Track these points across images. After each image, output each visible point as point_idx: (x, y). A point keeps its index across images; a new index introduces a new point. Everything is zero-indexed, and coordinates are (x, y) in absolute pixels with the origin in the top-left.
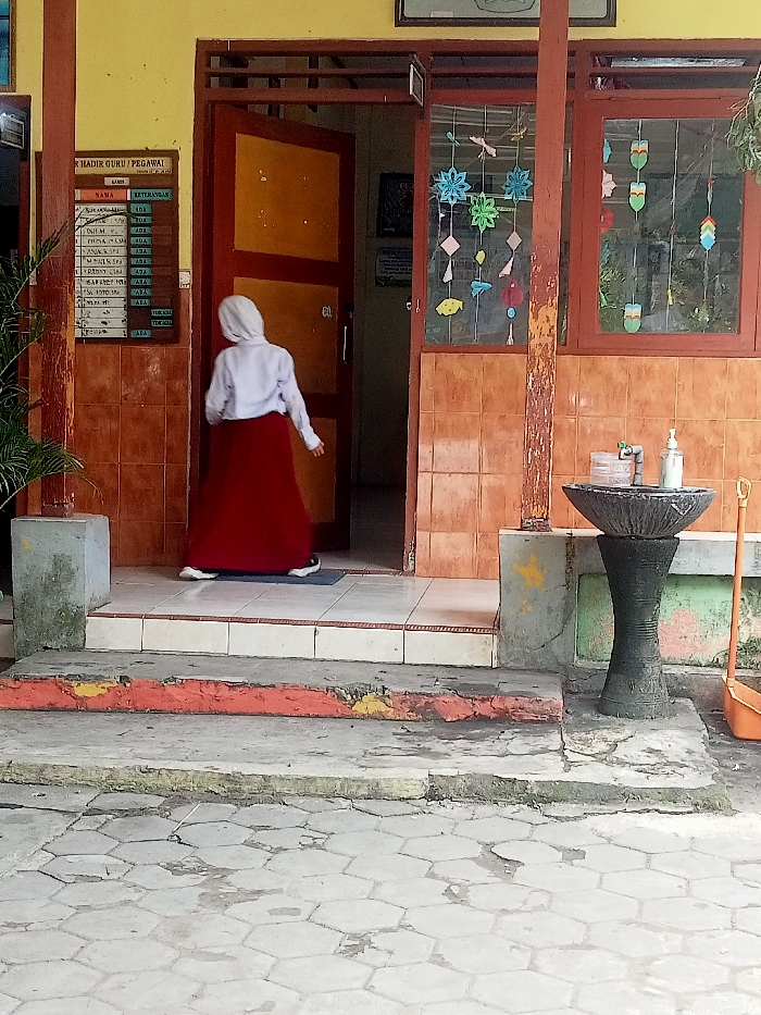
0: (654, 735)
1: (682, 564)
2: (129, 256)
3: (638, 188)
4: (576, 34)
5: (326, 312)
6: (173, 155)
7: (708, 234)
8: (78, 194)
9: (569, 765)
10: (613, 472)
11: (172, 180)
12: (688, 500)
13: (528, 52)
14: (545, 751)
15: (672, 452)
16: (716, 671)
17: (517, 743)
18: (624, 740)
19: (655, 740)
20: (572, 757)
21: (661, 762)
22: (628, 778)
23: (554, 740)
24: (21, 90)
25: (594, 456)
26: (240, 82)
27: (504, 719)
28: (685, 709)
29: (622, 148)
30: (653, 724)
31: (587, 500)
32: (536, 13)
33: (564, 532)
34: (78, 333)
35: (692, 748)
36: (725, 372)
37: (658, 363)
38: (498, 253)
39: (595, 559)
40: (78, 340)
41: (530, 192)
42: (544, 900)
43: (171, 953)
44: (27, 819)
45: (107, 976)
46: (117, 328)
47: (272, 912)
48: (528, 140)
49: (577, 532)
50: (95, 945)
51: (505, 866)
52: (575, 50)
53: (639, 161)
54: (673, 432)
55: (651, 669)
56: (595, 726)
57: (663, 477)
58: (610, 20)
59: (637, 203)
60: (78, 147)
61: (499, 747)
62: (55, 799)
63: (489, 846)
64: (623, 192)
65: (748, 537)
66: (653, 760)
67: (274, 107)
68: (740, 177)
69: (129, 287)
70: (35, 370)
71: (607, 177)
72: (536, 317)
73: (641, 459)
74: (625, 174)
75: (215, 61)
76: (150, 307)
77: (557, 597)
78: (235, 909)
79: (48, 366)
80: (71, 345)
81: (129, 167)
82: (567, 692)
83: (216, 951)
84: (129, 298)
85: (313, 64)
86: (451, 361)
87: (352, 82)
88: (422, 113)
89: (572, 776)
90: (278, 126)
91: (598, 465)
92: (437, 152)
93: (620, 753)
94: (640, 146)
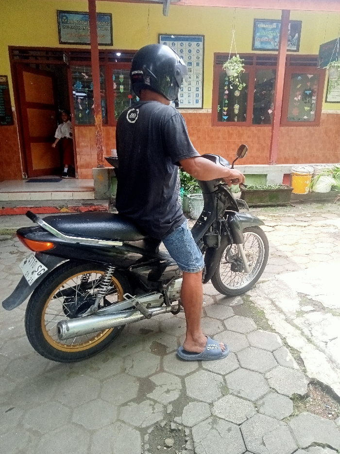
3: (122, 87)
4: (104, 47)
29: (117, 78)
52: (104, 52)
53: (122, 80)
59: (122, 91)
64: (118, 88)
71: (115, 84)
72: (96, 117)
74: (119, 84)
76: (5, 117)
88: (68, 67)
90: (37, 70)
91: (113, 152)
92: (73, 78)
94: (122, 76)
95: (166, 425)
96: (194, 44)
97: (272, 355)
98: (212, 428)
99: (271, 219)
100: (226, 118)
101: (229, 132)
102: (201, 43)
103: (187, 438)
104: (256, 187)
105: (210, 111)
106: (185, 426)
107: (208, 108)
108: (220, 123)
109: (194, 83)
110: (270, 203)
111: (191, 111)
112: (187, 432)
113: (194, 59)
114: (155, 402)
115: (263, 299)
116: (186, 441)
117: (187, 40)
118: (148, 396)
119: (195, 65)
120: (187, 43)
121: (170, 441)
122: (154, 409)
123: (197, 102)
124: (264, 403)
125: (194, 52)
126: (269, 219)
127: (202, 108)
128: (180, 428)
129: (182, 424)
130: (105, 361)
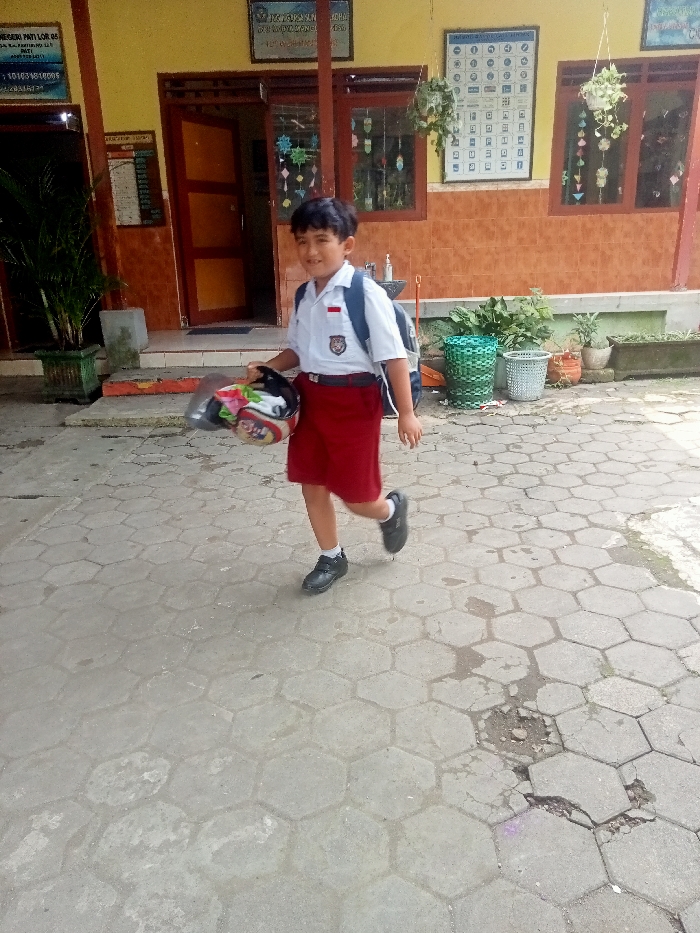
2: (138, 185)
3: (368, 142)
4: (335, 65)
5: (232, 208)
6: (152, 133)
7: (400, 163)
8: (110, 155)
11: (153, 145)
12: (395, 286)
13: (313, 75)
15: (388, 265)
24: (74, 102)
26: (181, 94)
29: (360, 124)
32: (315, 55)
34: (118, 223)
36: (409, 228)
37: (381, 225)
38: (308, 177)
40: (119, 227)
41: (319, 147)
43: (191, 490)
44: (125, 441)
45: (164, 502)
46: (136, 220)
47: (233, 470)
48: (317, 121)
50: (159, 490)
52: (336, 73)
53: (368, 129)
54: (388, 256)
57: (384, 276)
58: (351, 58)
59: (368, 150)
60: (106, 131)
62: (134, 432)
64: (361, 145)
65: (421, 301)
67: (199, 107)
68: (413, 137)
69: (140, 200)
70: (101, 242)
71: (354, 137)
73: (375, 269)
74: (362, 136)
75: (168, 85)
76: (150, 210)
78: (216, 471)
79: (105, 239)
81: (132, 139)
83: (210, 488)
84: (140, 205)
85: (216, 84)
87: (234, 93)
88: (267, 108)
90: (200, 117)
92: (276, 129)
94: (368, 121)
95: (510, 711)
96: (517, 46)
97: (689, 625)
98: (590, 719)
99: (675, 401)
100: (578, 196)
101: (584, 225)
102: (531, 44)
103: (549, 730)
104: (643, 338)
105: (546, 184)
106: (542, 714)
107: (542, 180)
108: (566, 207)
109: (514, 129)
110: (671, 370)
111: (506, 186)
112: (548, 721)
113: (515, 77)
114: (488, 680)
115: (665, 537)
116: (547, 734)
117: (501, 38)
118: (474, 671)
119: (518, 88)
120: (503, 45)
121: (520, 733)
122: (487, 689)
123: (520, 165)
124: (678, 691)
125: (516, 62)
126: (669, 400)
127: (530, 178)
128: (536, 716)
129: (537, 711)
130: (392, 621)
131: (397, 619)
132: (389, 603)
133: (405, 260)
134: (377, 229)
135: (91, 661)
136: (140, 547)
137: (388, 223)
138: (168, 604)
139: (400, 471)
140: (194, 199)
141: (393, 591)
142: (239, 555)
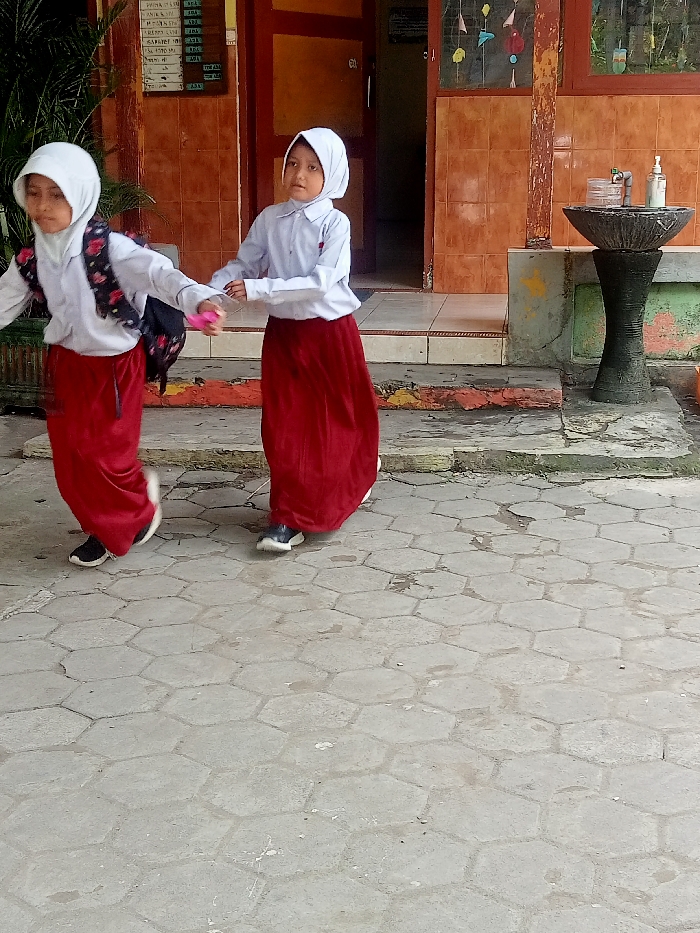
0: (638, 417)
1: (663, 274)
2: (182, 17)
5: (352, 64)
9: (569, 441)
10: (607, 195)
12: (670, 218)
14: (549, 431)
15: (657, 176)
16: (690, 363)
17: (525, 424)
18: (614, 421)
19: (639, 421)
20: (571, 435)
21: (644, 438)
22: (618, 450)
23: (555, 422)
25: (590, 182)
27: (512, 407)
28: (664, 395)
30: (638, 408)
31: (585, 220)
33: (562, 248)
34: (144, 87)
35: (671, 426)
37: (641, 101)
39: (591, 271)
40: (145, 94)
42: (553, 546)
43: (256, 591)
46: (174, 83)
47: (333, 559)
49: (573, 249)
51: (521, 522)
54: (658, 158)
55: (637, 363)
56: (588, 410)
57: (649, 199)
61: (510, 429)
63: (505, 507)
66: (640, 436)
69: (184, 45)
72: (539, 60)
73: (630, 183)
76: (202, 64)
77: (556, 305)
80: (140, 98)
82: (565, 384)
83: (291, 588)
84: (184, 55)
86: (462, 103)
89: (572, 450)
91: (595, 189)
93: (611, 431)
130: (664, 877)
131: (672, 876)
132: (655, 840)
133: (687, 168)
134: (634, 108)
135: (74, 895)
136: (163, 691)
137: (657, 99)
138: (216, 802)
139: (671, 584)
140: (285, 47)
141: (663, 819)
142: (351, 722)
